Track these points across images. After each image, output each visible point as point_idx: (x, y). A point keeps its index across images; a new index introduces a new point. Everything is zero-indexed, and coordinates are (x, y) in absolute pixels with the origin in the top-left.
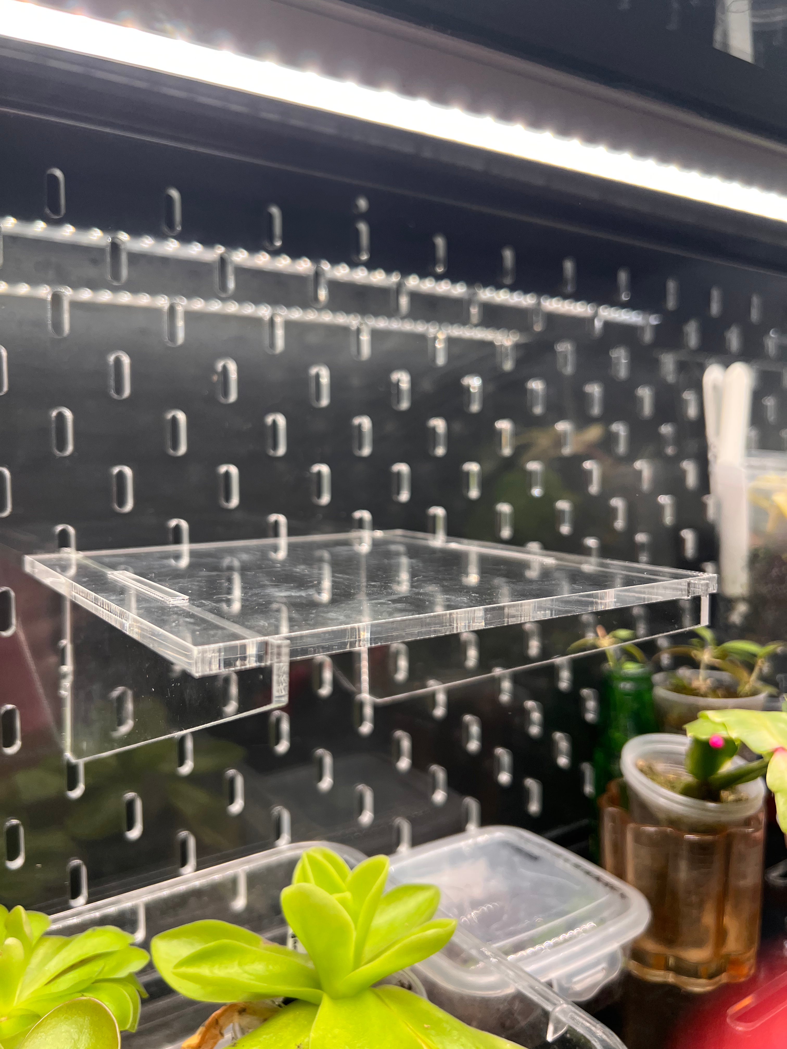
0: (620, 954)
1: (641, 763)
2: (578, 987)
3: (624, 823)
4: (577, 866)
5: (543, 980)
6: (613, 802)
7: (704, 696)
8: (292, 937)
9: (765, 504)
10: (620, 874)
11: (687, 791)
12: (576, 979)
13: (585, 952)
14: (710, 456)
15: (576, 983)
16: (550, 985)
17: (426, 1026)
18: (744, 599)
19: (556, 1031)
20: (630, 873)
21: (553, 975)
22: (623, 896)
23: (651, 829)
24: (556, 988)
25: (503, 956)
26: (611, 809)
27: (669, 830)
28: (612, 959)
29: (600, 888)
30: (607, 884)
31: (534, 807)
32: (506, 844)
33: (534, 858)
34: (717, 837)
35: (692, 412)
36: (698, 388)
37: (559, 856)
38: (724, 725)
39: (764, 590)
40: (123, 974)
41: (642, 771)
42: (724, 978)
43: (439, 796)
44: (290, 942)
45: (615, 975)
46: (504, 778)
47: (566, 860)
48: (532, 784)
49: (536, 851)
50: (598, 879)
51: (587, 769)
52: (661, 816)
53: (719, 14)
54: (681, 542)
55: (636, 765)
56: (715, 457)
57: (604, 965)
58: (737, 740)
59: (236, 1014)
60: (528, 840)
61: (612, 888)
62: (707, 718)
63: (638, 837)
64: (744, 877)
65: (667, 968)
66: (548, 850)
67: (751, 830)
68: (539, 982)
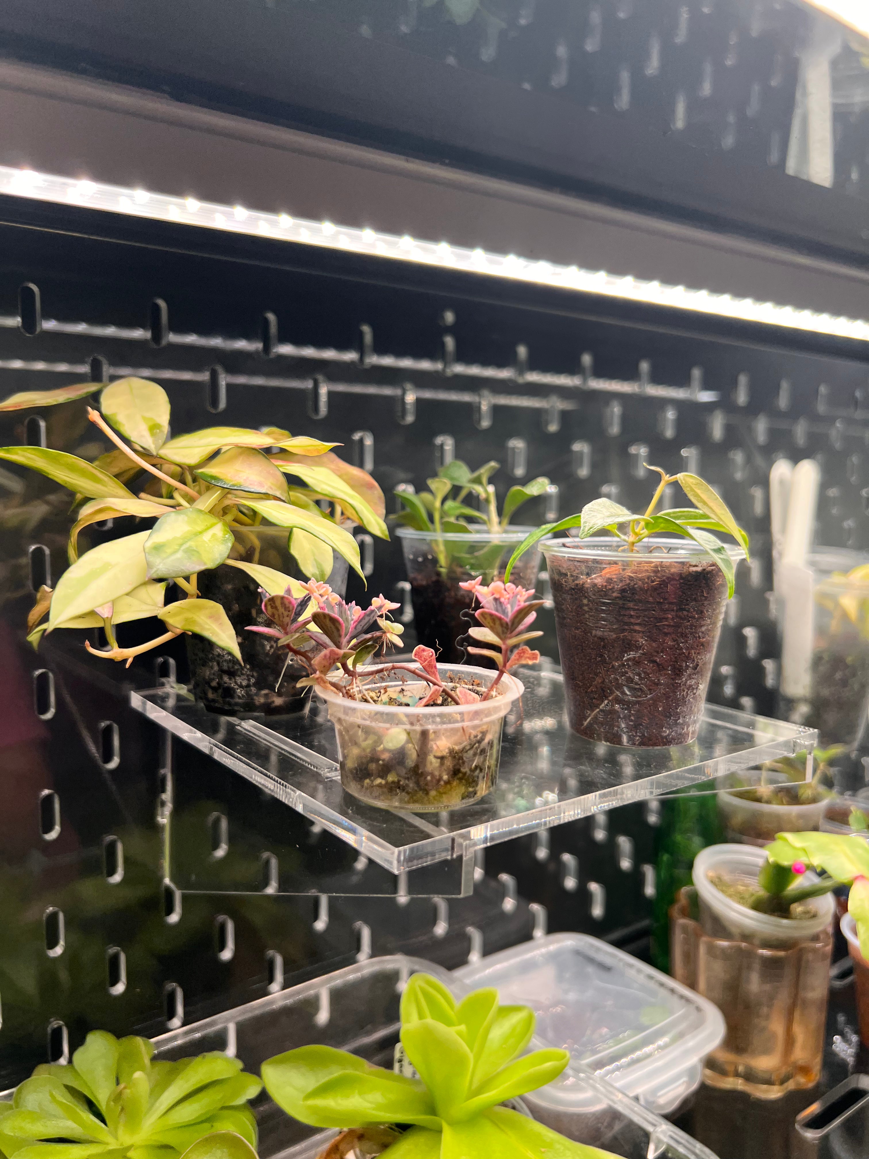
0: (700, 1067)
1: (711, 874)
2: (662, 1101)
3: (698, 936)
4: (651, 977)
5: (632, 1095)
6: (684, 913)
7: (768, 802)
8: (399, 1062)
9: (830, 605)
10: (692, 985)
11: (758, 906)
12: (660, 1094)
13: (667, 1066)
14: (775, 554)
15: (659, 1097)
16: (636, 1099)
17: (543, 1150)
18: (805, 700)
19: (656, 1149)
20: (702, 983)
21: (640, 1090)
22: (698, 1009)
23: (724, 943)
24: (642, 1101)
25: (589, 1070)
26: (682, 921)
27: (744, 945)
28: (691, 1072)
29: (675, 1001)
30: (682, 997)
31: (597, 911)
32: (577, 952)
33: (606, 968)
34: (790, 952)
35: (758, 509)
36: (765, 483)
37: (631, 966)
38: (804, 850)
39: (826, 692)
40: (242, 1100)
41: (712, 882)
42: (791, 1085)
43: (509, 904)
44: (397, 1066)
45: (695, 1086)
46: (570, 883)
47: (639, 971)
48: (594, 887)
49: (608, 961)
50: (672, 991)
51: (649, 872)
52: (734, 930)
53: (798, 96)
54: (742, 640)
55: (707, 876)
56: (781, 554)
57: (685, 1079)
58: (818, 866)
59: (356, 1140)
60: (598, 950)
61: (688, 1000)
62: (785, 840)
63: (711, 950)
64: (813, 989)
65: (737, 1075)
66: (621, 960)
67: (820, 945)
68: (627, 1096)
